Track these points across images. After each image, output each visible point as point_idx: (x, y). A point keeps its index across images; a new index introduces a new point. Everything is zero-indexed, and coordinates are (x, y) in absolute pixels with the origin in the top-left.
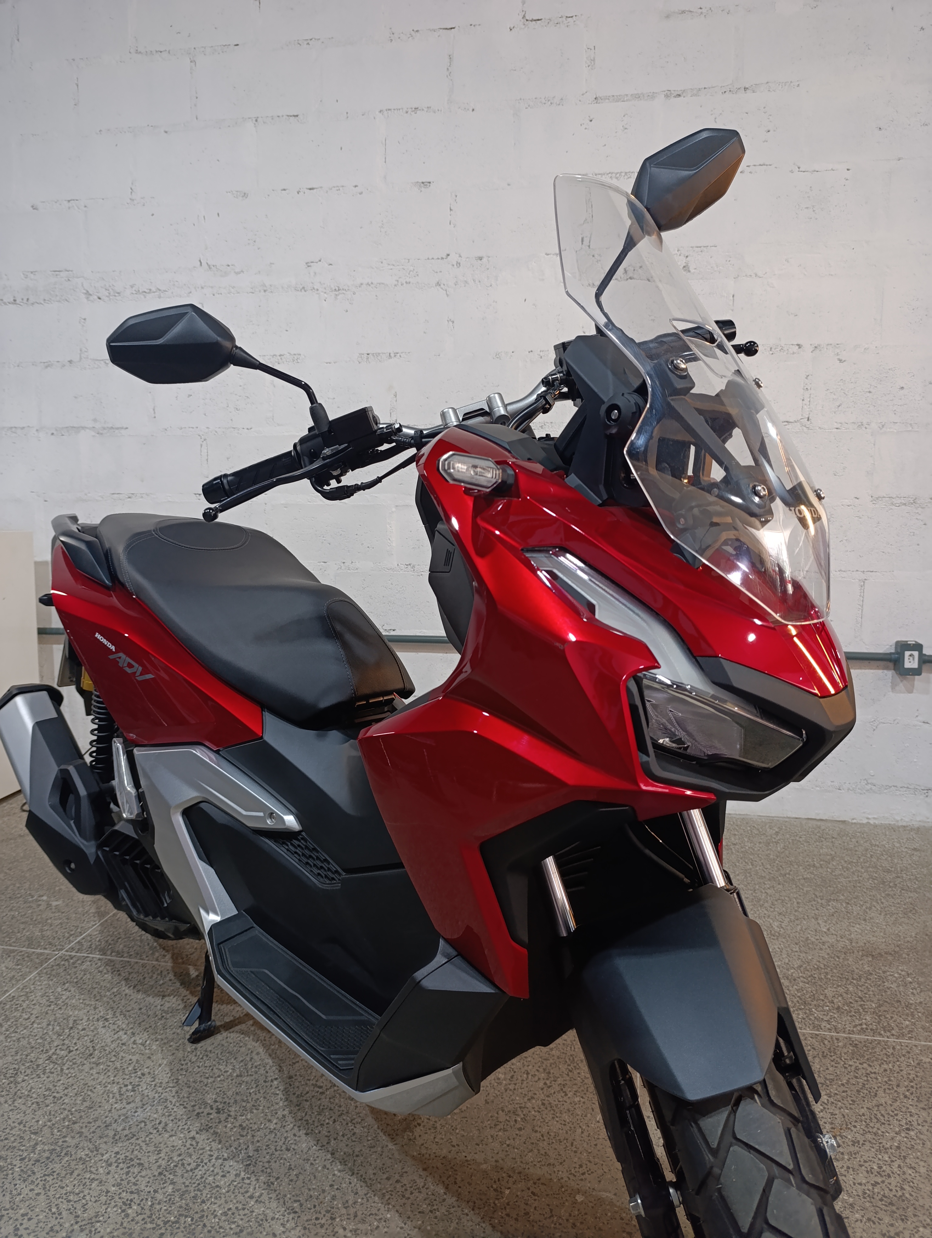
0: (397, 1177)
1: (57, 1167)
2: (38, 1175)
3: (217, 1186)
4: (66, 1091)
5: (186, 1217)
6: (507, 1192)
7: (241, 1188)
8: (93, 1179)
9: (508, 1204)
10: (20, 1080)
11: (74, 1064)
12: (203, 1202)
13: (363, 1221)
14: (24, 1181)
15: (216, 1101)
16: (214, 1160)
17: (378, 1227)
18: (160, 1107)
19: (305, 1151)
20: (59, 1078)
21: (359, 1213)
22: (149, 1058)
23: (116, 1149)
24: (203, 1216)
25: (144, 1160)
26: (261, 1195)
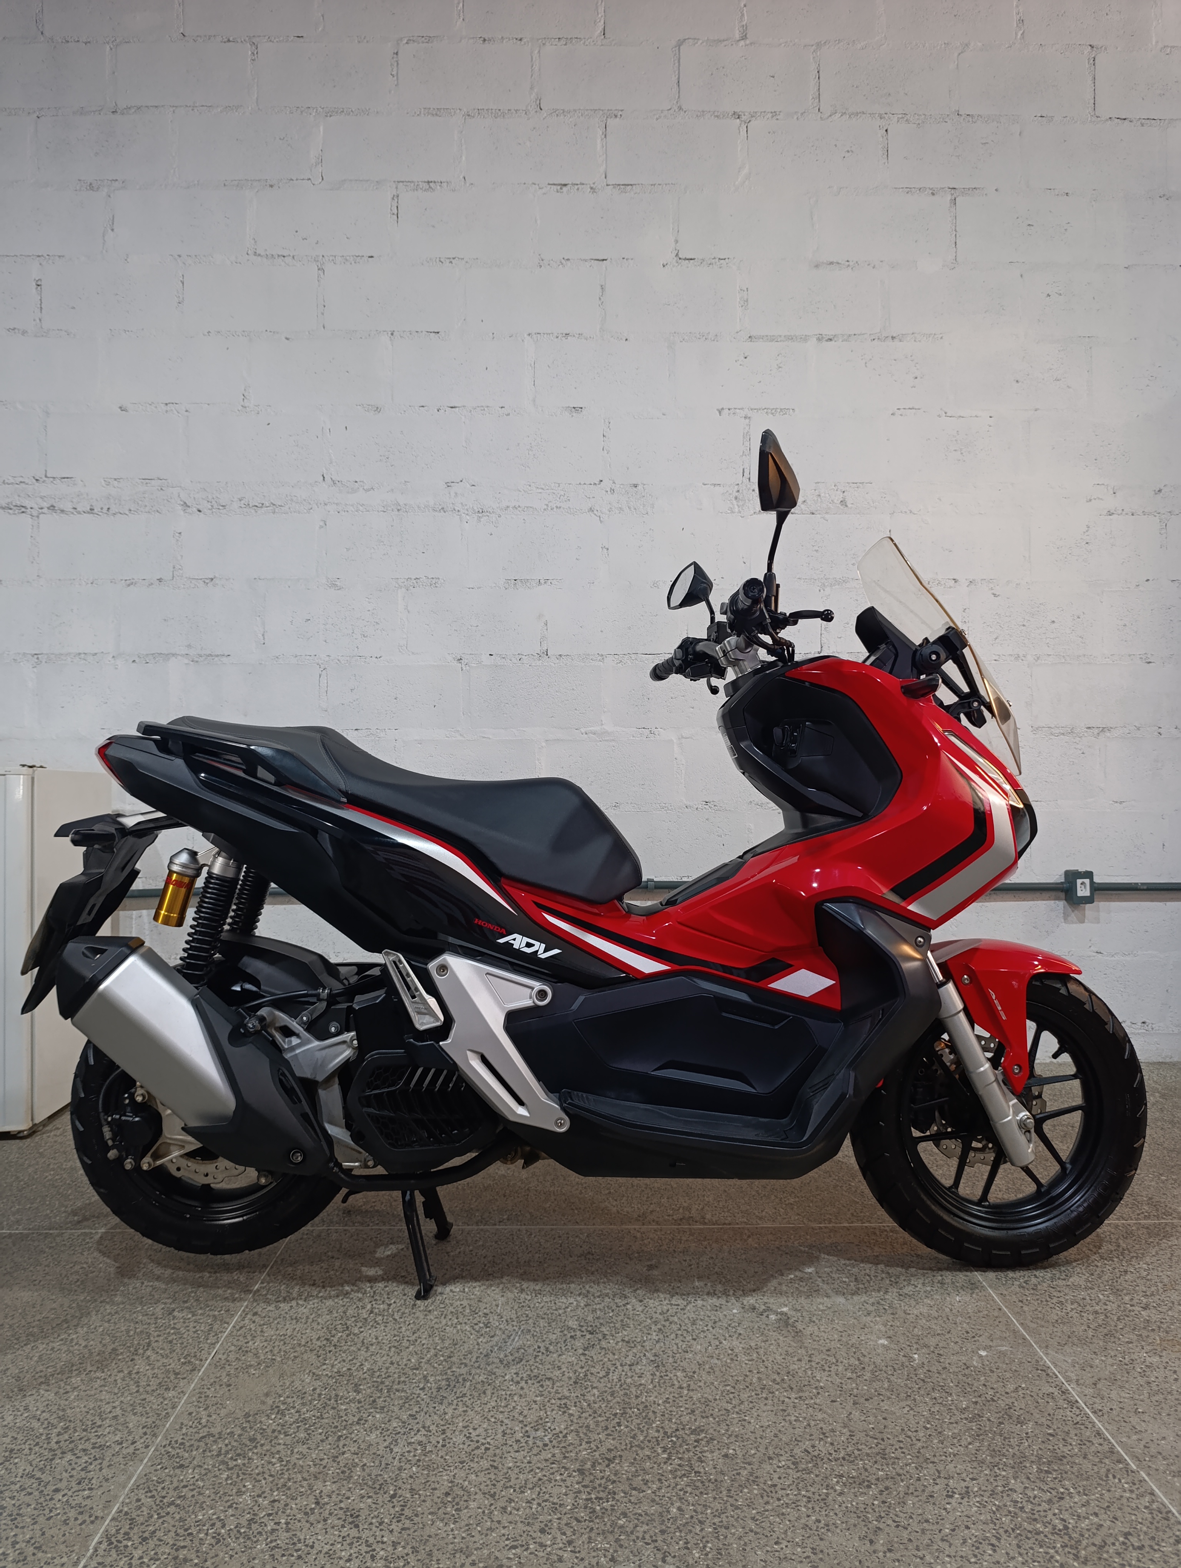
0: (807, 1358)
1: (465, 1391)
2: (450, 1398)
3: (641, 1385)
4: (416, 1335)
5: (631, 1408)
6: (916, 1356)
7: (665, 1382)
8: (510, 1395)
9: (923, 1363)
10: (356, 1331)
11: (403, 1313)
12: (637, 1397)
13: (802, 1391)
14: (441, 1404)
15: (582, 1326)
16: (619, 1367)
17: (818, 1393)
18: (528, 1337)
19: (704, 1350)
20: (398, 1326)
21: (794, 1386)
22: (479, 1301)
23: (514, 1371)
24: (646, 1406)
25: (549, 1375)
26: (689, 1386)
